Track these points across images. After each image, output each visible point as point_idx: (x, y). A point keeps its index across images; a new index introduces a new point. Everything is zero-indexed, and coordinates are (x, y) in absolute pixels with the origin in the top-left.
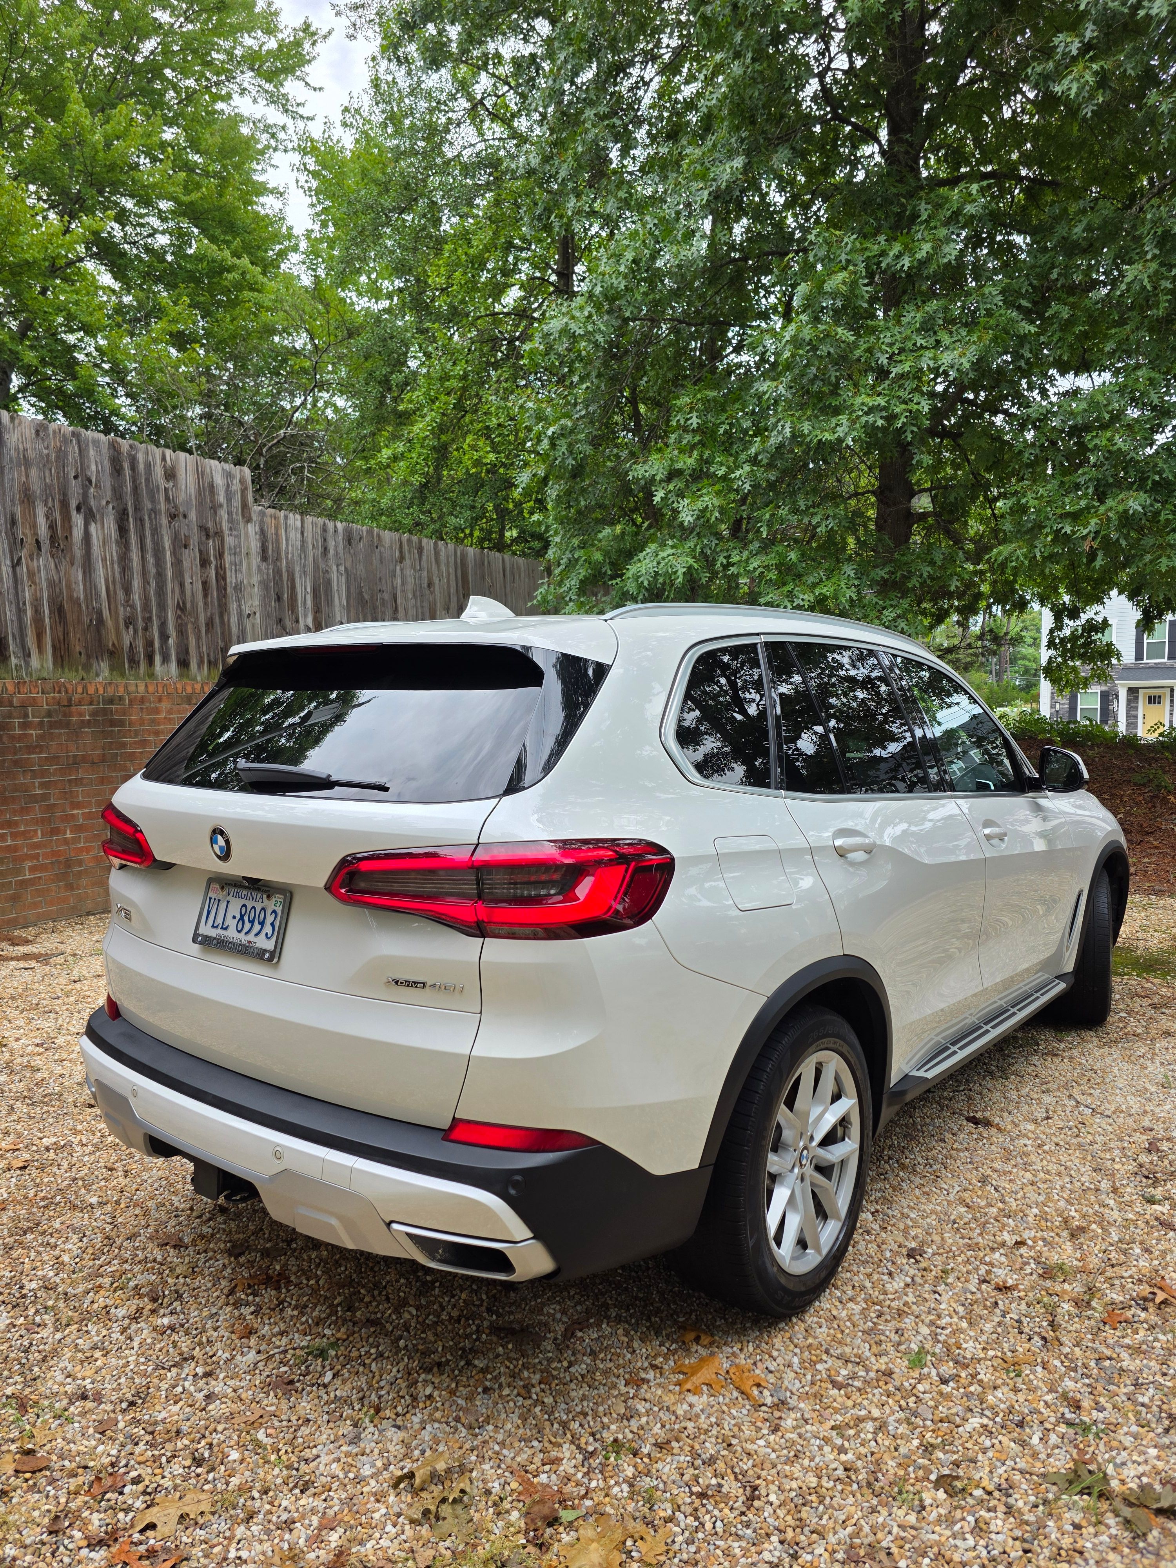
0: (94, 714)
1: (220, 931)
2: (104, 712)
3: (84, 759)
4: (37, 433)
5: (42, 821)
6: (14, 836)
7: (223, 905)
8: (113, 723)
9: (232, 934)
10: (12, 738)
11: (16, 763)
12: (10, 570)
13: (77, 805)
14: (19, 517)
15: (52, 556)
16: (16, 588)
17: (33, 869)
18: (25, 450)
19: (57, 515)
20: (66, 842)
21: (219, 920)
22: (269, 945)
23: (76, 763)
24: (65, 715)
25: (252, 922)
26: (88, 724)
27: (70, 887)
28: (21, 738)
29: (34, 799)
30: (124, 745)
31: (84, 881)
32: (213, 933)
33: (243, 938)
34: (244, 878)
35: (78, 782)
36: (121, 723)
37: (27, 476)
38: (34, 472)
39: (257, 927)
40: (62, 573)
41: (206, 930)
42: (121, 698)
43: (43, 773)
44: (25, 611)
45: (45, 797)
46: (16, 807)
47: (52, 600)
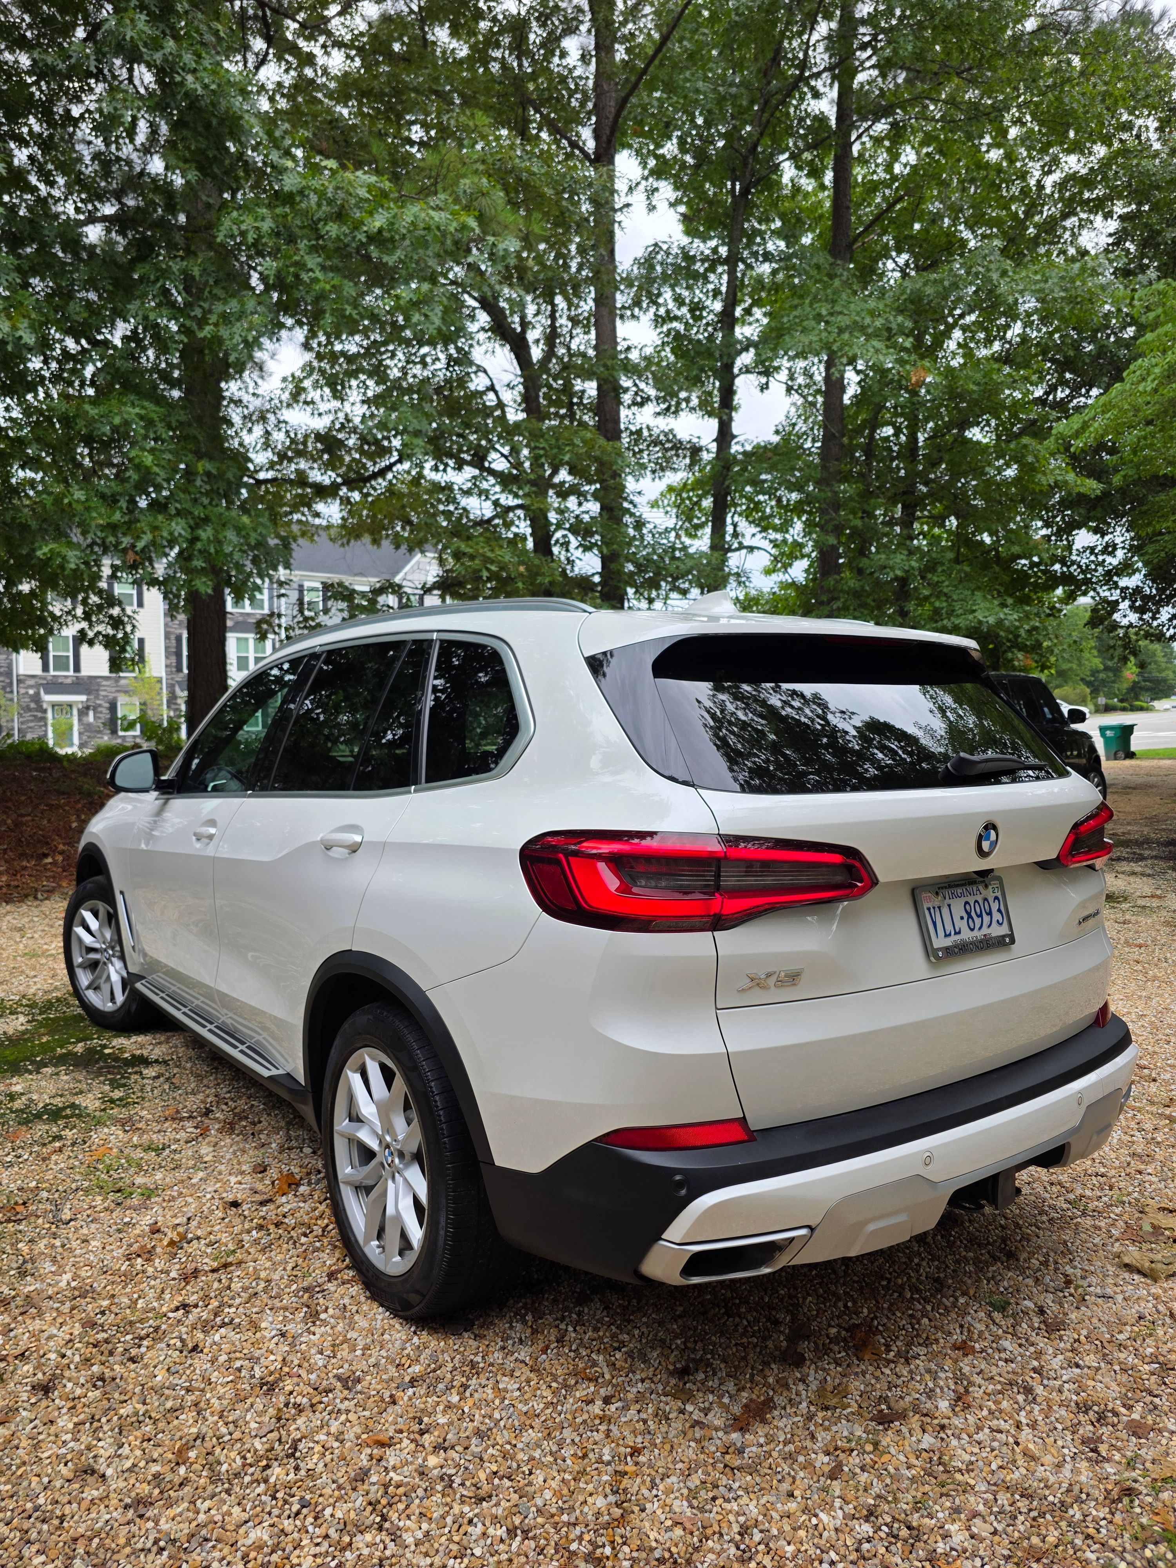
1: (954, 938)
7: (945, 911)
9: (967, 935)
21: (949, 928)
22: (1004, 930)
25: (980, 916)
32: (948, 942)
33: (978, 934)
34: (976, 872)
39: (986, 919)
41: (940, 942)
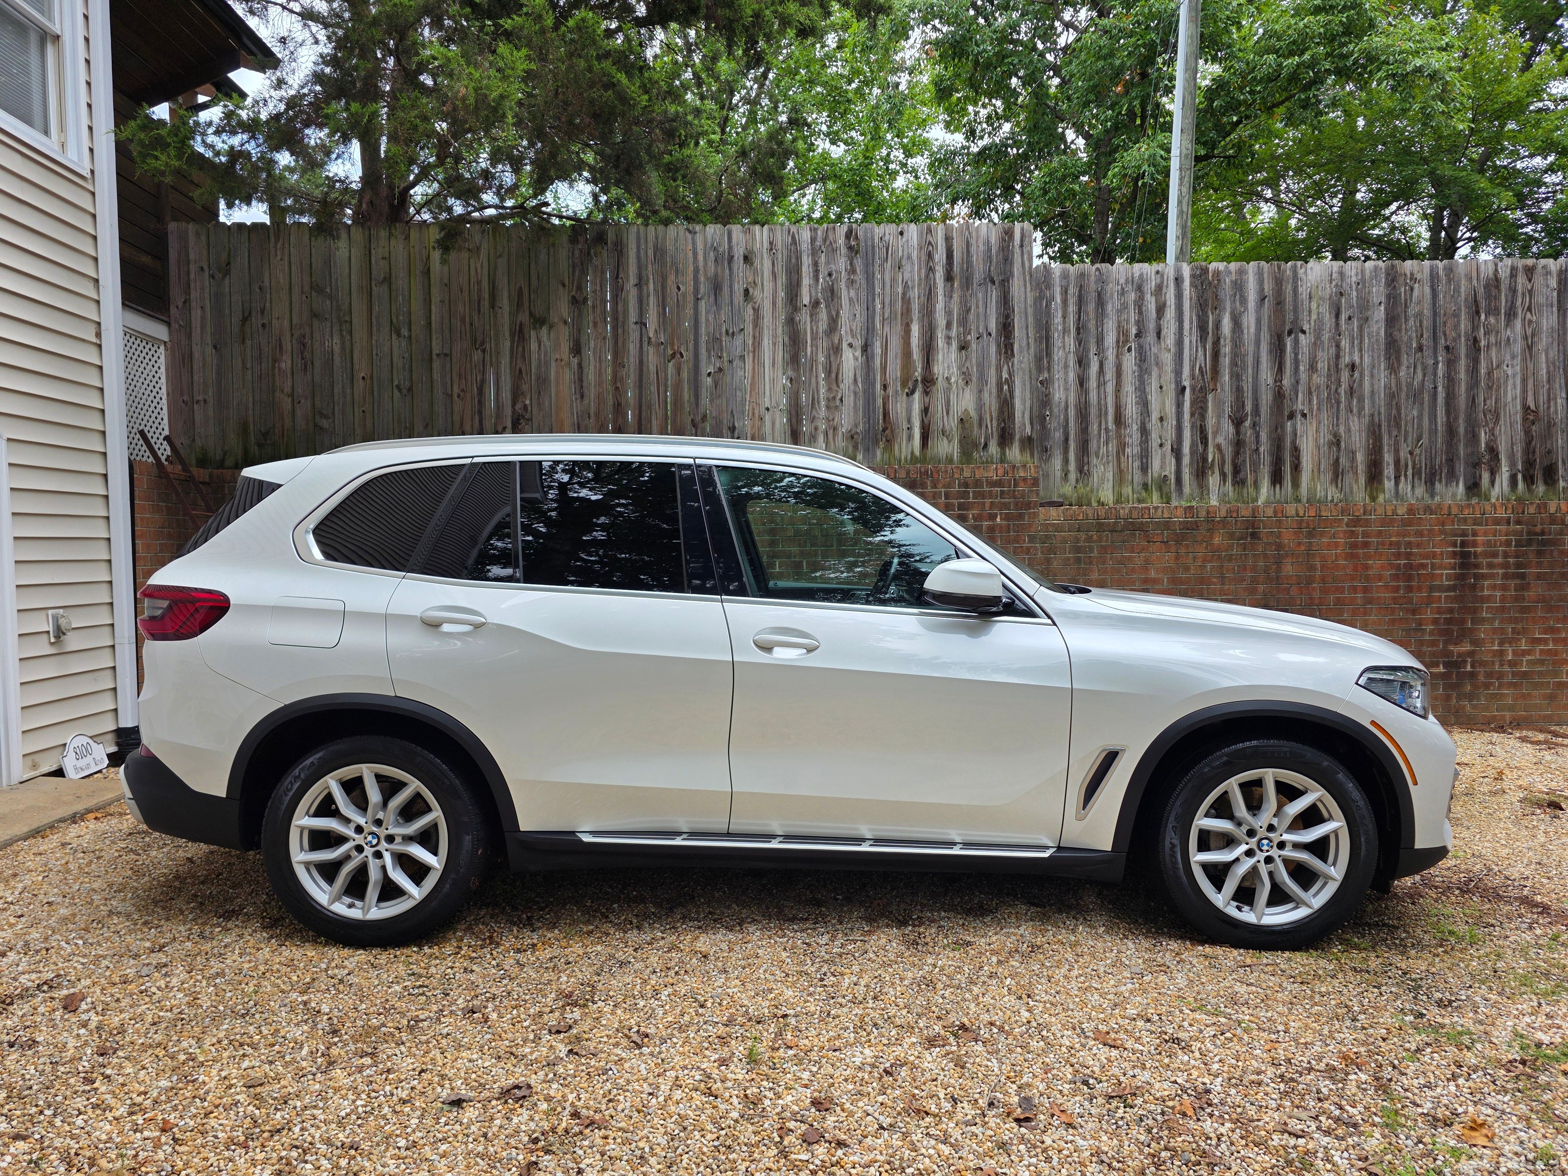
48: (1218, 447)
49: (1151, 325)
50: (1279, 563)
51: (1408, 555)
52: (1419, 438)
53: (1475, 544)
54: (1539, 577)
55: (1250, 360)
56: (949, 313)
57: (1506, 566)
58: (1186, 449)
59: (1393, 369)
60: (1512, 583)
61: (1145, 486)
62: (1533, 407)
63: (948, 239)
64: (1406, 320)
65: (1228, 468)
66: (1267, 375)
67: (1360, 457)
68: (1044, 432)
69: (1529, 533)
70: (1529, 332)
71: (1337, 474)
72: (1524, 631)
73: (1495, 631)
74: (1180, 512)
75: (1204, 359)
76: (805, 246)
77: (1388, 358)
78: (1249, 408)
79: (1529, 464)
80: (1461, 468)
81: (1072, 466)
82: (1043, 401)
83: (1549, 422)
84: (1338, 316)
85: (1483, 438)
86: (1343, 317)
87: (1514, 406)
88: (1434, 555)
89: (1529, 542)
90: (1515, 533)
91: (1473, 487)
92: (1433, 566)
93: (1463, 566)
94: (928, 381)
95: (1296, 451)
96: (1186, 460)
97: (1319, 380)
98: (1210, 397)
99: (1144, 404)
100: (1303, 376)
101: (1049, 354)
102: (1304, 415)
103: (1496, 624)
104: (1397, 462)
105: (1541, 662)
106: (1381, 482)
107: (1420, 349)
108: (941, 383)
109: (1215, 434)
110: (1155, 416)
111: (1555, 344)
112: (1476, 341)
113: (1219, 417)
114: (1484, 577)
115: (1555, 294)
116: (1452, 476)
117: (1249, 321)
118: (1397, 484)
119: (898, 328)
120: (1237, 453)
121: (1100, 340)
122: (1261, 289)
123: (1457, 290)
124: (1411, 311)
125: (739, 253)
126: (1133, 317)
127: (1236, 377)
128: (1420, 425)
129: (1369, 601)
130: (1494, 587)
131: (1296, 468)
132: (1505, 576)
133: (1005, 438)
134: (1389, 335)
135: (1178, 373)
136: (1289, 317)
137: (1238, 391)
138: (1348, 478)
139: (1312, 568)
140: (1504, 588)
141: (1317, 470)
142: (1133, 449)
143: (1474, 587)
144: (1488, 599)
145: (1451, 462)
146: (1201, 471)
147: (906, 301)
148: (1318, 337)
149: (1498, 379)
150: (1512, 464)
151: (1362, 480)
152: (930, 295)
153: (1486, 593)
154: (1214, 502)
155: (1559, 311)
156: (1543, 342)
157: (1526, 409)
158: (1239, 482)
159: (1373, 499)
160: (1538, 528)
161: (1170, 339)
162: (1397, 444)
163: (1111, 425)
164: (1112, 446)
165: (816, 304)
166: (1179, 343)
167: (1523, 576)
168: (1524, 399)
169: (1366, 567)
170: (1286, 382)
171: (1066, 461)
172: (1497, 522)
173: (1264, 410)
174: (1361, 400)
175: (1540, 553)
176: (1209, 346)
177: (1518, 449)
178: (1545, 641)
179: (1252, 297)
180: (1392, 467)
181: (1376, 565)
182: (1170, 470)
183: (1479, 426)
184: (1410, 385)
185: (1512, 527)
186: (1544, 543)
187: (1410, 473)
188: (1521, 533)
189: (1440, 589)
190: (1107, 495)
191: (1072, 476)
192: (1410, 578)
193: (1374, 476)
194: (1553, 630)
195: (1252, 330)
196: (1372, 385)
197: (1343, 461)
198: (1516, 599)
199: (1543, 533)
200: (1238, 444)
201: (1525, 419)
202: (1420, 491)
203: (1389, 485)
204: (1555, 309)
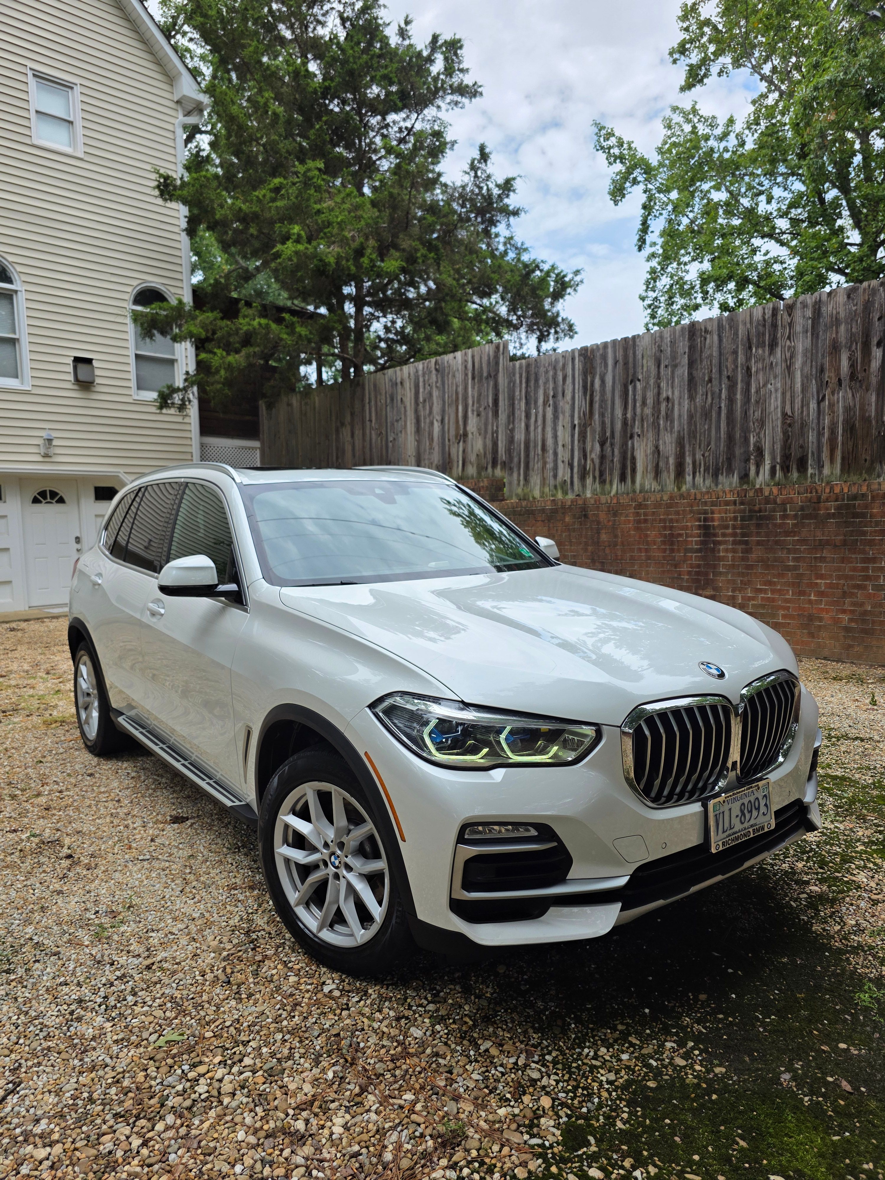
0: (838, 508)
2: (848, 506)
3: (828, 543)
4: (849, 297)
5: (793, 584)
6: (773, 591)
8: (855, 515)
10: (775, 525)
11: (777, 542)
12: (815, 406)
13: (822, 577)
14: (827, 366)
15: (851, 388)
16: (818, 418)
17: (784, 616)
18: (838, 313)
19: (859, 354)
20: (810, 602)
23: (822, 544)
24: (814, 509)
26: (833, 516)
27: (812, 635)
28: (781, 526)
29: (788, 568)
30: (864, 533)
31: (823, 634)
35: (822, 559)
36: (863, 515)
37: (837, 332)
38: (842, 328)
40: (857, 400)
42: (863, 495)
43: (795, 551)
44: (823, 434)
45: (796, 568)
46: (775, 572)
47: (846, 422)
48: (592, 460)
49: (560, 389)
50: (599, 533)
51: (671, 528)
52: (709, 444)
53: (713, 520)
54: (758, 543)
55: (609, 402)
56: (473, 397)
57: (734, 535)
58: (576, 464)
59: (692, 398)
60: (740, 547)
61: (555, 487)
62: (789, 413)
63: (473, 357)
64: (701, 361)
65: (597, 474)
66: (619, 412)
67: (671, 461)
68: (511, 458)
69: (750, 511)
70: (788, 355)
71: (657, 473)
72: (749, 582)
73: (728, 581)
74: (549, 503)
75: (585, 407)
76: (420, 373)
77: (689, 391)
78: (608, 434)
79: (786, 457)
80: (737, 464)
81: (522, 478)
82: (511, 440)
83: (802, 423)
84: (659, 367)
85: (752, 440)
86: (662, 366)
87: (776, 414)
88: (686, 528)
89: (750, 518)
90: (740, 511)
91: (744, 477)
92: (687, 536)
93: (705, 535)
94: (465, 435)
95: (634, 458)
96: (576, 470)
97: (648, 411)
98: (588, 429)
99: (555, 437)
100: (638, 410)
101: (513, 414)
102: (639, 436)
103: (730, 577)
104: (694, 463)
105: (763, 606)
106: (684, 477)
107: (710, 380)
108: (470, 436)
109: (591, 452)
110: (560, 444)
111: (809, 361)
112: (748, 369)
113: (593, 441)
114: (720, 543)
115: (810, 322)
116: (730, 471)
117: (609, 379)
118: (694, 478)
119: (454, 408)
120: (601, 463)
121: (536, 402)
122: (615, 357)
123: (736, 334)
124: (704, 355)
125: (399, 380)
126: (551, 385)
127: (602, 415)
128: (709, 435)
129: (648, 558)
130: (726, 550)
131: (634, 470)
132: (734, 543)
133: (494, 464)
134: (690, 374)
135: (572, 416)
136: (631, 371)
137: (603, 423)
138: (665, 475)
139: (616, 536)
140: (734, 551)
141: (645, 471)
142: (550, 466)
143: (713, 550)
144: (723, 559)
145: (729, 460)
146: (583, 477)
147: (457, 393)
148: (647, 383)
149: (765, 395)
150: (773, 459)
151: (672, 476)
152: (466, 389)
153: (721, 554)
154: (589, 494)
155: (812, 334)
156: (798, 363)
157: (784, 415)
158: (603, 482)
159: (679, 489)
160: (757, 508)
161: (569, 397)
162: (694, 450)
163: (540, 452)
164: (540, 464)
165: (425, 401)
166: (573, 398)
167: (746, 543)
168: (783, 408)
169: (647, 536)
170: (629, 415)
171: (519, 474)
172: (727, 503)
173: (617, 435)
174: (672, 422)
175: (758, 526)
176: (588, 398)
177: (778, 447)
178: (765, 591)
179: (610, 362)
180: (691, 466)
181: (652, 534)
182: (567, 478)
183: (749, 432)
184: (703, 407)
185: (738, 507)
186: (761, 518)
187: (702, 469)
188: (744, 511)
189: (692, 551)
190: (537, 493)
191: (522, 483)
192: (672, 543)
193: (680, 473)
194: (770, 583)
195: (611, 384)
196: (680, 410)
197: (661, 464)
198: (743, 559)
199: (760, 511)
200: (602, 457)
201: (783, 423)
202: (708, 482)
203: (689, 478)
204: (809, 334)
